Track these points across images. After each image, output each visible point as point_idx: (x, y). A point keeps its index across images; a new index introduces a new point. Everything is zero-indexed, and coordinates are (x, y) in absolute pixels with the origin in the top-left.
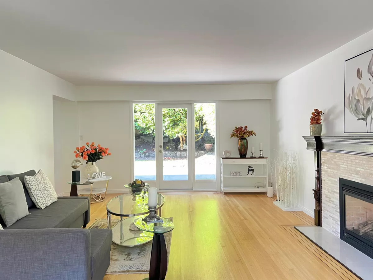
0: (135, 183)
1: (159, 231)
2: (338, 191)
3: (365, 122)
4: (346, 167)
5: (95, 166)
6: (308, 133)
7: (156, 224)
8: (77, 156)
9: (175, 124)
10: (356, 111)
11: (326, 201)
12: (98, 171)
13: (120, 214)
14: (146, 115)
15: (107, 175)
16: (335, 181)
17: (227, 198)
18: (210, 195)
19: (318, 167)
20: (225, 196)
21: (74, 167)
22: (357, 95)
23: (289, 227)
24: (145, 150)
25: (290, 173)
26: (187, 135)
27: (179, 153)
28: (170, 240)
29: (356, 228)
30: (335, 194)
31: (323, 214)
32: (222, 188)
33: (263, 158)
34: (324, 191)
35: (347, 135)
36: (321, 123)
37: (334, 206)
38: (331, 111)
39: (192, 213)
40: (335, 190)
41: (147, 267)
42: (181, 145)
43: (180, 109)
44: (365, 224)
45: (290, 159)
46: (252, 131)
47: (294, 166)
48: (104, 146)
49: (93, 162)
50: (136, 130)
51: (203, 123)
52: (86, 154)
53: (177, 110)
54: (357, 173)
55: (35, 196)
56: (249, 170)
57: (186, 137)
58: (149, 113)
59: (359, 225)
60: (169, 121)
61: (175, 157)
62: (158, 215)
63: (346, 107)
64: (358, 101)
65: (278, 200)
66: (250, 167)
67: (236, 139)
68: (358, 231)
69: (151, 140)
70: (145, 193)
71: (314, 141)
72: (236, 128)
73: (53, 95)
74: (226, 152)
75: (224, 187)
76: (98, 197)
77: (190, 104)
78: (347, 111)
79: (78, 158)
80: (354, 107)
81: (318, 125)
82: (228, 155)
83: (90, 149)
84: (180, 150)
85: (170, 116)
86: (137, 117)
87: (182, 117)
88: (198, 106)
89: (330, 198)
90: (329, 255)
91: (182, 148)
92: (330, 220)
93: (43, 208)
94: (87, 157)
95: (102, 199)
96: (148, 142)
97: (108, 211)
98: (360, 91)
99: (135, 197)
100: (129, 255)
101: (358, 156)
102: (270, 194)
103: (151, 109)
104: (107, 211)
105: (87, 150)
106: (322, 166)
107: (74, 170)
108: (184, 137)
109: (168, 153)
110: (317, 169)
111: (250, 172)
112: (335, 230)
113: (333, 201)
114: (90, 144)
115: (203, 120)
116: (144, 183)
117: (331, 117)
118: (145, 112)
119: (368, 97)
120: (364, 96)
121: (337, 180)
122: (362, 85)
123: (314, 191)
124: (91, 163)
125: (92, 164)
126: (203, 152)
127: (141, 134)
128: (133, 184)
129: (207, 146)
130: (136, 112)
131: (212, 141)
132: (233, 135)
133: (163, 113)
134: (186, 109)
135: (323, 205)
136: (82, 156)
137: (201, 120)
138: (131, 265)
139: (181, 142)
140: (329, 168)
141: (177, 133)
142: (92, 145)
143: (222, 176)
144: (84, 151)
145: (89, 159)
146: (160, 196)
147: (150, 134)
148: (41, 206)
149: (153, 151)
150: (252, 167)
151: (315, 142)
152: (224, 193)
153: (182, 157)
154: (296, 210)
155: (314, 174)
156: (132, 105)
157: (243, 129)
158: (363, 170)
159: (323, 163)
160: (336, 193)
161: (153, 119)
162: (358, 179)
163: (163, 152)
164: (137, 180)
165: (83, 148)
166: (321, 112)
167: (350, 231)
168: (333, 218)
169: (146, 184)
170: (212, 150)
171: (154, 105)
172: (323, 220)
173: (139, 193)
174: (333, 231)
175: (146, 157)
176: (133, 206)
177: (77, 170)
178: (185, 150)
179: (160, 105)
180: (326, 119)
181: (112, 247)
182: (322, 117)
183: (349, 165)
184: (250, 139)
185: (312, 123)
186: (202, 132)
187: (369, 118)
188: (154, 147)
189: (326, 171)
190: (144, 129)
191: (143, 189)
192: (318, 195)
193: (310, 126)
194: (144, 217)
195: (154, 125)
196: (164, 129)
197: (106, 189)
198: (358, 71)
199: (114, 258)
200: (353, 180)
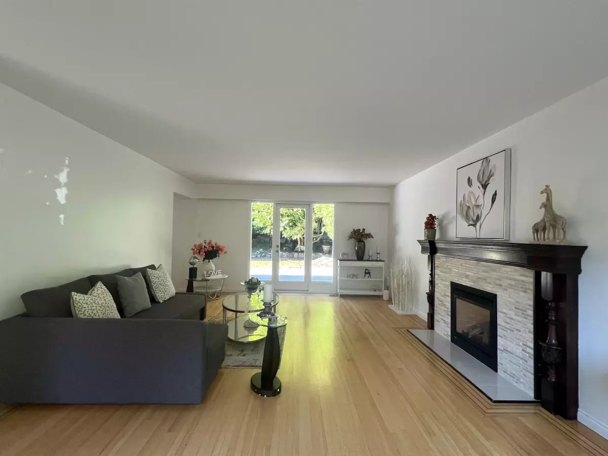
0: (251, 280)
1: (273, 325)
2: (450, 295)
3: (475, 228)
4: (457, 271)
5: (212, 264)
6: (423, 238)
7: (270, 320)
8: (194, 253)
9: (294, 224)
10: (467, 217)
11: (439, 304)
12: (214, 269)
13: (234, 309)
14: (264, 214)
15: (223, 273)
16: (446, 285)
17: (343, 301)
18: (326, 297)
19: (432, 271)
20: (341, 298)
21: (191, 264)
22: (468, 202)
23: (402, 330)
24: (261, 250)
25: (405, 276)
26: (305, 236)
27: (296, 255)
28: (283, 338)
29: (466, 331)
30: (447, 298)
31: (436, 317)
32: (338, 291)
33: (380, 261)
34: (437, 295)
35: (458, 240)
36: (435, 227)
37: (446, 309)
38: (444, 217)
39: (307, 314)
40: (447, 294)
41: (260, 362)
42: (299, 246)
43: (299, 209)
44: (474, 327)
45: (405, 263)
46: (370, 234)
47: (409, 269)
48: (220, 244)
49: (209, 259)
50: (253, 229)
51: (322, 224)
52: (203, 251)
53: (295, 210)
54: (467, 277)
55: (155, 289)
56: (366, 273)
57: (304, 238)
58: (267, 213)
59: (469, 328)
60: (287, 222)
61: (293, 258)
62: (273, 311)
63: (459, 214)
64: (469, 207)
65: (393, 303)
66: (366, 270)
67: (353, 241)
68: (468, 334)
69: (268, 239)
70: (260, 291)
71: (427, 245)
72: (354, 230)
73: (174, 193)
74: (344, 254)
75: (341, 289)
76: (213, 295)
77: (308, 205)
78: (459, 217)
79: (196, 255)
80: (465, 213)
81: (432, 230)
82: (345, 257)
83: (207, 247)
84: (297, 252)
85: (288, 216)
86: (255, 216)
87: (301, 218)
88: (316, 206)
89: (442, 302)
90: (439, 356)
91: (299, 249)
92: (442, 323)
93: (161, 302)
94: (204, 254)
95: (217, 297)
96: (265, 241)
97: (224, 307)
98: (470, 199)
99: (250, 294)
100: (242, 351)
101: (468, 261)
102: (386, 297)
103: (269, 209)
104: (222, 308)
105: (205, 247)
106: (436, 271)
107: (192, 266)
108: (302, 238)
109: (285, 254)
110: (430, 272)
111: (366, 275)
112: (446, 333)
113: (445, 305)
114: (208, 241)
115: (321, 221)
116: (260, 281)
117: (445, 222)
118: (263, 212)
119: (477, 204)
120: (474, 203)
121: (449, 284)
122: (472, 193)
123: (428, 294)
124: (208, 260)
125: (209, 262)
126: (321, 254)
127: (259, 234)
128: (249, 281)
129: (325, 248)
130: (253, 210)
131: (329, 243)
132: (351, 237)
133: (281, 213)
134: (305, 210)
135: (435, 308)
136: (199, 253)
137: (320, 221)
138: (244, 360)
139: (299, 243)
140: (441, 272)
141: (295, 234)
142: (210, 243)
143: (338, 278)
144: (202, 249)
145: (205, 256)
146: (275, 295)
147: (267, 234)
148: (160, 300)
149: (270, 251)
150: (369, 269)
151: (429, 246)
152: (340, 295)
153: (299, 259)
154: (409, 313)
155: (428, 277)
156: (251, 204)
157: (361, 231)
158: (472, 274)
159: (437, 266)
160: (448, 296)
161: (270, 219)
162: (468, 283)
163: (280, 253)
164: (253, 278)
165: (200, 246)
166: (435, 216)
167: (459, 333)
168: (444, 321)
169: (261, 282)
170: (330, 252)
171: (271, 204)
172: (436, 323)
173: (254, 291)
174: (444, 334)
175: (263, 257)
176: (248, 303)
177: (195, 266)
178: (302, 252)
179: (278, 205)
180: (440, 224)
181: (226, 343)
182: (436, 222)
183: (460, 269)
184: (368, 242)
185: (426, 228)
186: (321, 233)
187: (478, 225)
188: (271, 247)
189: (439, 275)
190: (262, 229)
191: (259, 288)
192: (431, 297)
193: (425, 231)
194: (259, 313)
195: (272, 225)
196: (282, 229)
197: (221, 287)
198: (469, 179)
199: (228, 353)
200: (464, 284)
